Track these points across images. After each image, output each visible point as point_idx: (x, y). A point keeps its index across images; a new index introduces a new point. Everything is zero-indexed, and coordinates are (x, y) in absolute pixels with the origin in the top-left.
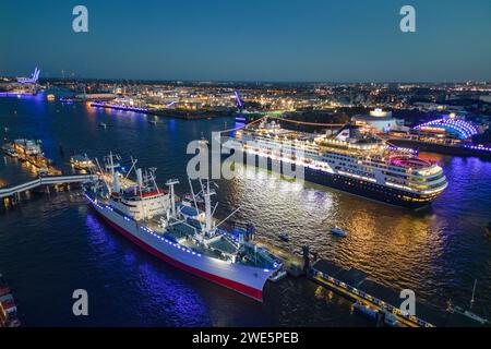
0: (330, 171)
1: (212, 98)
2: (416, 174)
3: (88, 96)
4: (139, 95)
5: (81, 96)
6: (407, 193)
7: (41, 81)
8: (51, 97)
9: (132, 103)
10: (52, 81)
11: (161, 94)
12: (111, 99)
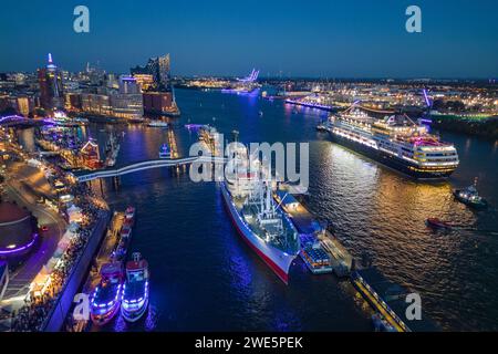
0: (376, 147)
1: (410, 97)
2: (419, 149)
3: (287, 94)
4: (332, 93)
5: (282, 94)
6: (414, 165)
7: (260, 80)
8: (264, 94)
9: (319, 100)
10: (270, 81)
11: (354, 93)
12: (304, 96)
